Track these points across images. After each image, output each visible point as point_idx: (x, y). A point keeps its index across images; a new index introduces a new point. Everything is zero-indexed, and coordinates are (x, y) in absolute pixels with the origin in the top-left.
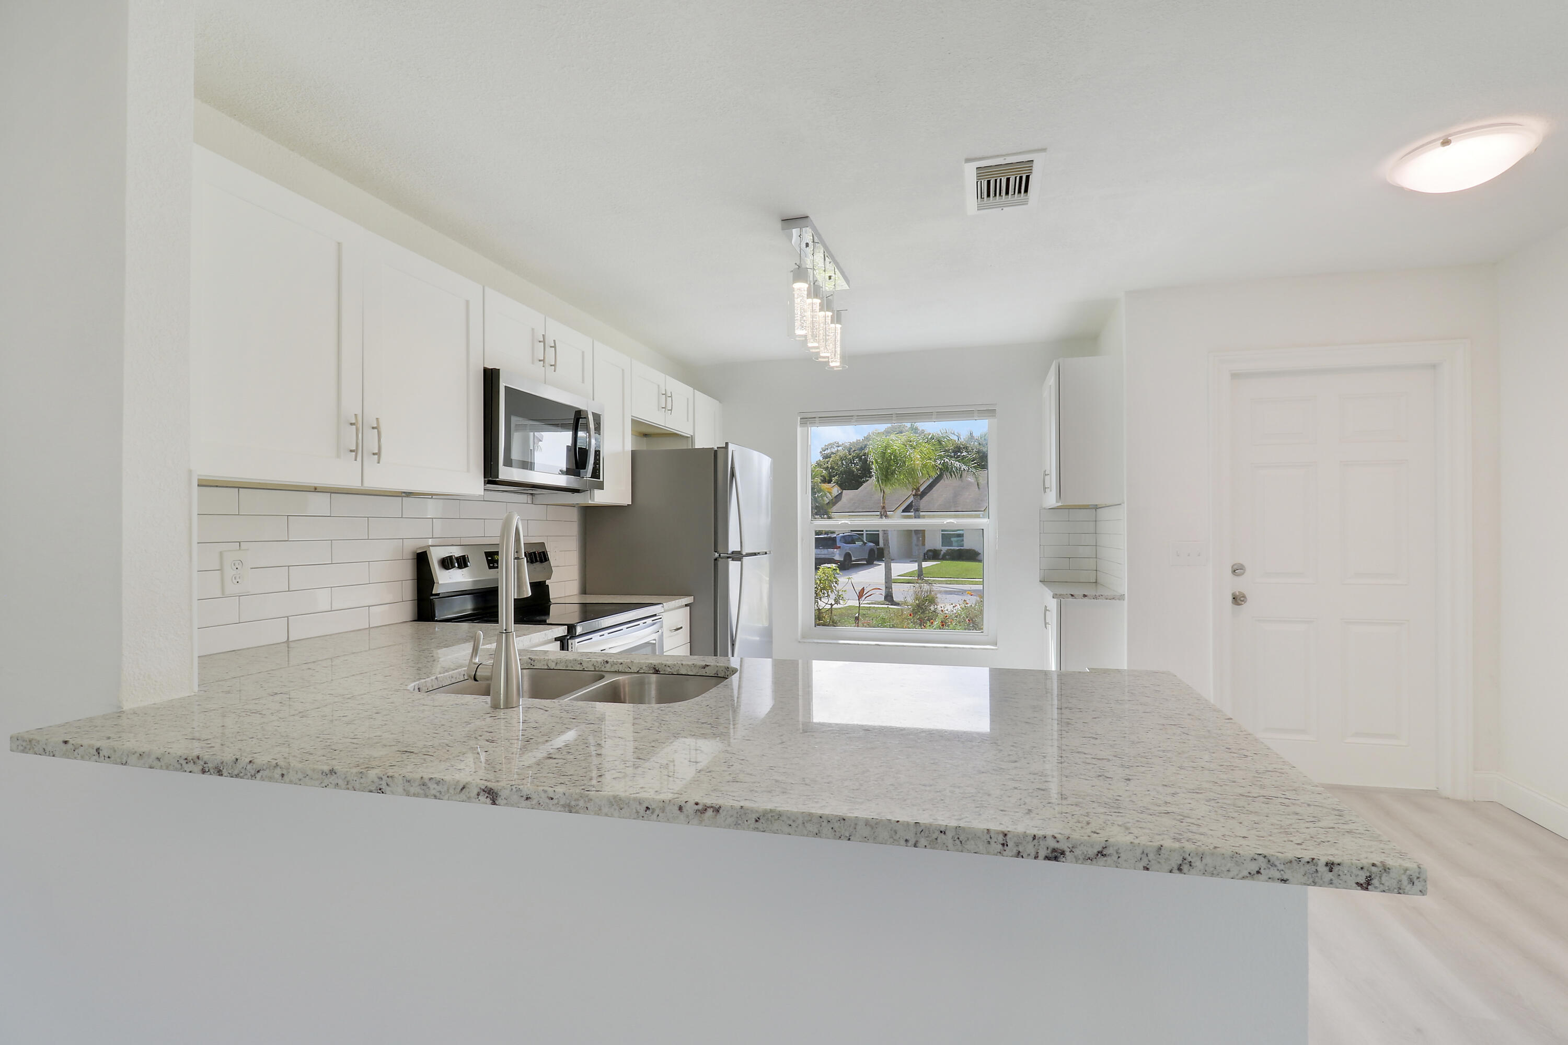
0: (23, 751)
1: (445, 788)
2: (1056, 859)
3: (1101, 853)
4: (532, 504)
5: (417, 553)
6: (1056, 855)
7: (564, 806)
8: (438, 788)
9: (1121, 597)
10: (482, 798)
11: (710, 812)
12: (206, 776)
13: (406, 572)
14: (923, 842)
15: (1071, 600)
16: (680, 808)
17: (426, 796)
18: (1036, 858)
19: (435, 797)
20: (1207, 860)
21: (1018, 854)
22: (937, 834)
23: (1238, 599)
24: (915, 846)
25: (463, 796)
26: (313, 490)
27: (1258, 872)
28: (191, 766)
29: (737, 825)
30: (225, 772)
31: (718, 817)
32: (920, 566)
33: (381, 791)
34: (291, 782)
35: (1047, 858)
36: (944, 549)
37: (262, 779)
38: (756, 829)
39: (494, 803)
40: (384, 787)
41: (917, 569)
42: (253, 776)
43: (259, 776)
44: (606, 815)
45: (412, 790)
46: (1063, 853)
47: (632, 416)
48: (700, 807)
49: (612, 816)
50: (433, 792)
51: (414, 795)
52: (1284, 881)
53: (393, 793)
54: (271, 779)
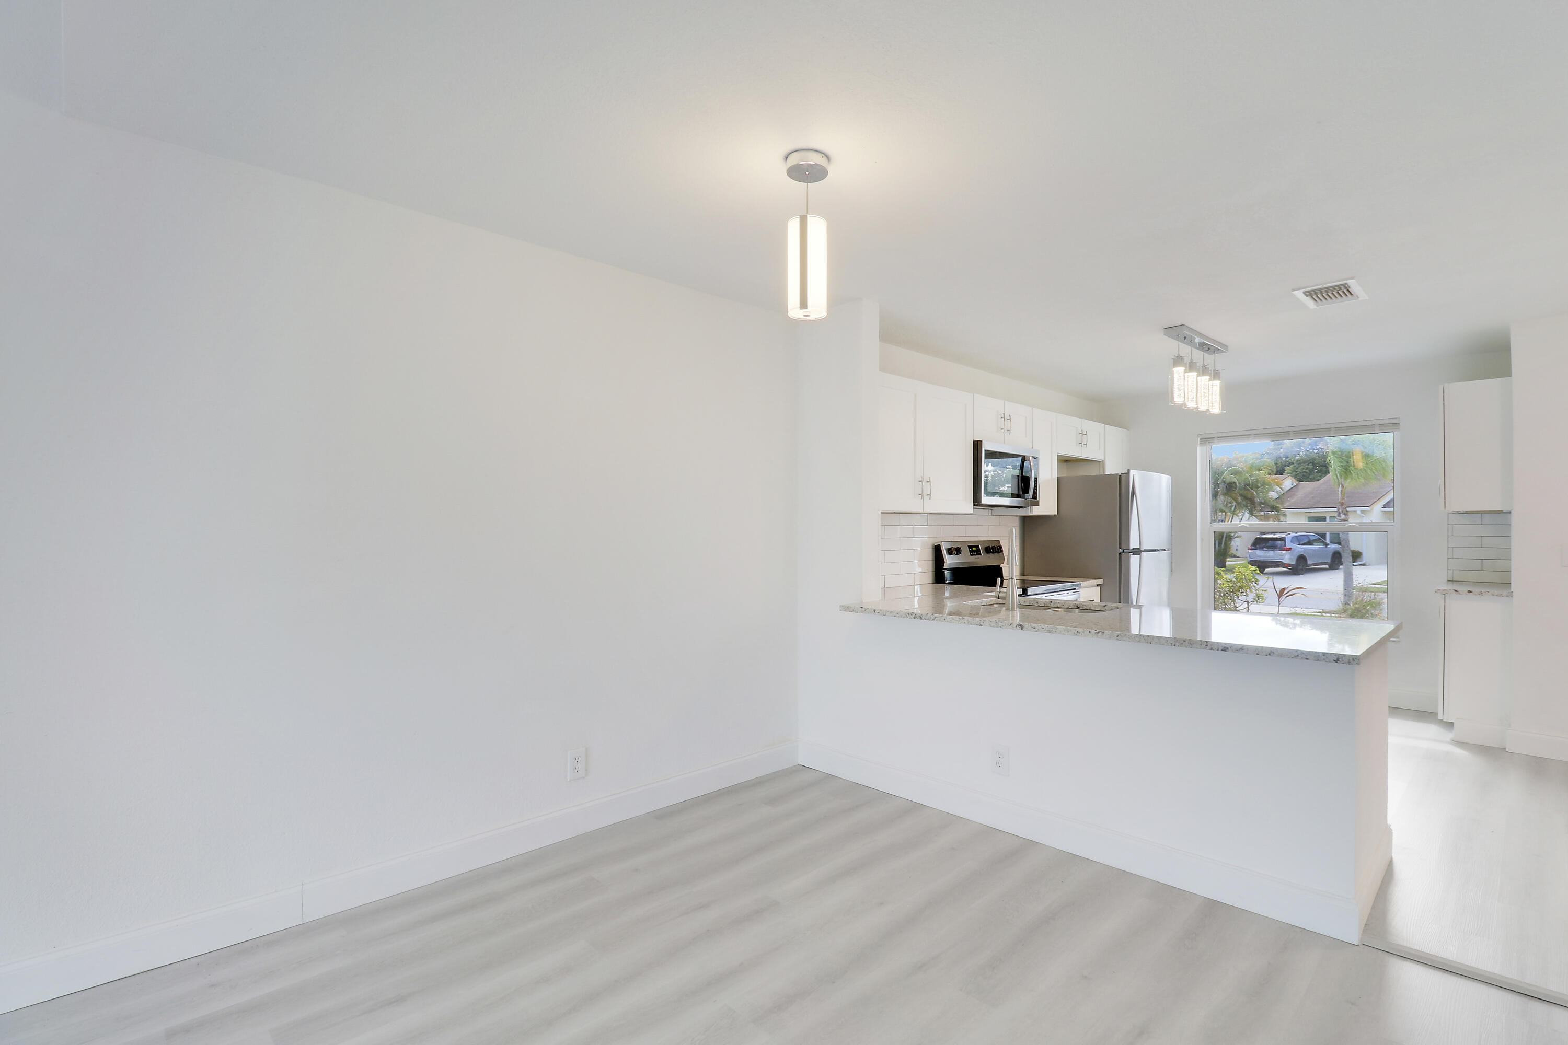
0: (845, 611)
1: (1004, 624)
2: (1225, 650)
7: (1047, 631)
8: (1002, 624)
10: (1018, 627)
12: (916, 619)
14: (1177, 644)
17: (997, 627)
18: (1218, 650)
19: (1001, 627)
21: (1212, 649)
22: (1182, 642)
24: (1175, 646)
25: (1010, 627)
27: (1298, 656)
28: (910, 616)
29: (1110, 638)
30: (923, 618)
33: (981, 625)
34: (948, 622)
35: (1222, 650)
38: (1117, 639)
39: (1022, 629)
40: (982, 624)
42: (934, 619)
43: (936, 619)
44: (1063, 634)
45: (992, 625)
46: (1228, 648)
48: (1097, 632)
49: (1065, 634)
50: (999, 625)
51: (993, 626)
52: (1307, 659)
53: (985, 625)
54: (940, 620)
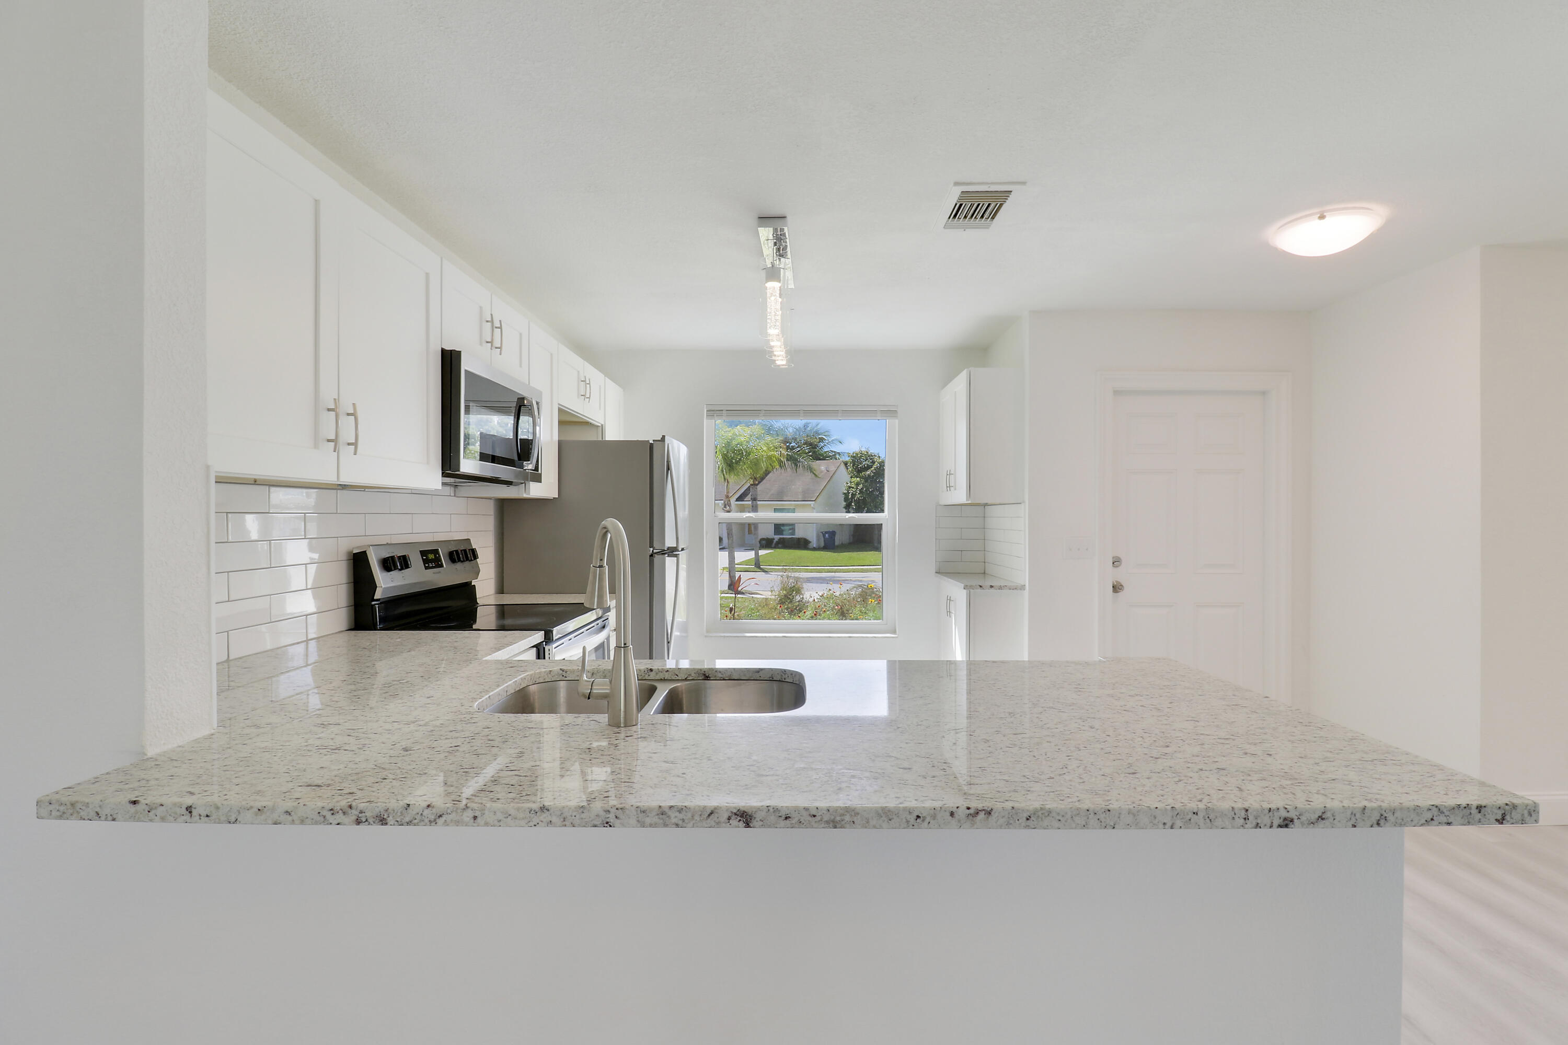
0: (60, 817)
1: (689, 815)
2: (1286, 826)
3: (1321, 818)
4: (455, 496)
5: (354, 554)
6: (1286, 823)
7: (827, 822)
8: (681, 816)
9: (1022, 588)
10: (734, 822)
11: (982, 815)
12: (361, 827)
13: (340, 575)
14: (1179, 823)
15: (979, 590)
16: (952, 814)
18: (1271, 827)
19: (677, 825)
20: (1398, 814)
21: (1257, 826)
22: (1190, 815)
23: (1117, 588)
24: (1172, 827)
25: (711, 821)
26: (253, 483)
27: (1432, 819)
28: (340, 817)
29: (1008, 825)
30: (391, 820)
31: (990, 819)
32: (757, 554)
33: (608, 824)
34: (487, 824)
35: (1280, 826)
36: (777, 537)
37: (446, 823)
38: (1027, 827)
39: (748, 825)
40: (612, 819)
41: (754, 556)
42: (433, 822)
44: (875, 827)
45: (648, 821)
46: (1292, 821)
47: (559, 404)
48: (971, 811)
49: (881, 827)
50: (674, 820)
51: (651, 825)
52: (1449, 824)
53: (623, 825)
54: (458, 823)
